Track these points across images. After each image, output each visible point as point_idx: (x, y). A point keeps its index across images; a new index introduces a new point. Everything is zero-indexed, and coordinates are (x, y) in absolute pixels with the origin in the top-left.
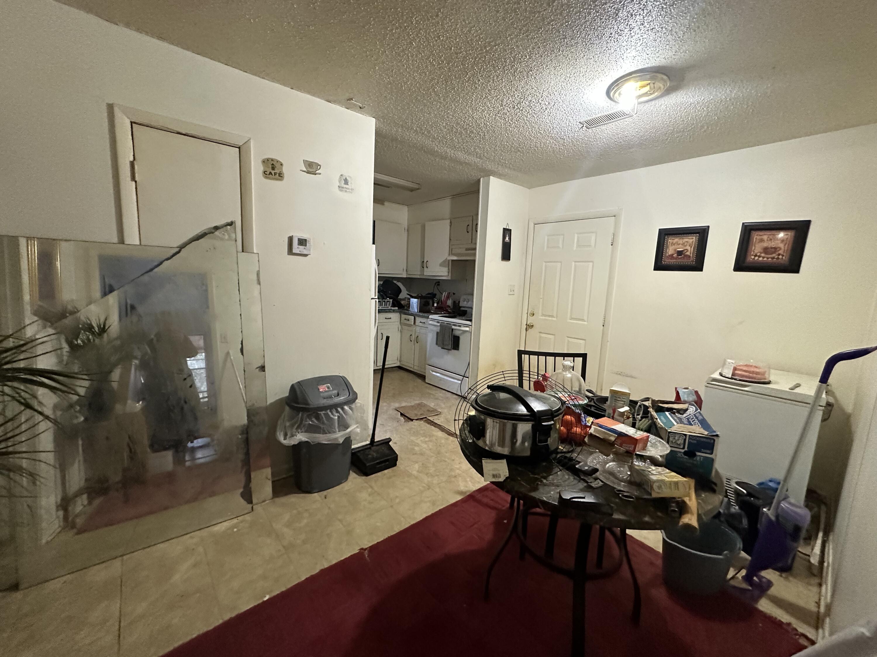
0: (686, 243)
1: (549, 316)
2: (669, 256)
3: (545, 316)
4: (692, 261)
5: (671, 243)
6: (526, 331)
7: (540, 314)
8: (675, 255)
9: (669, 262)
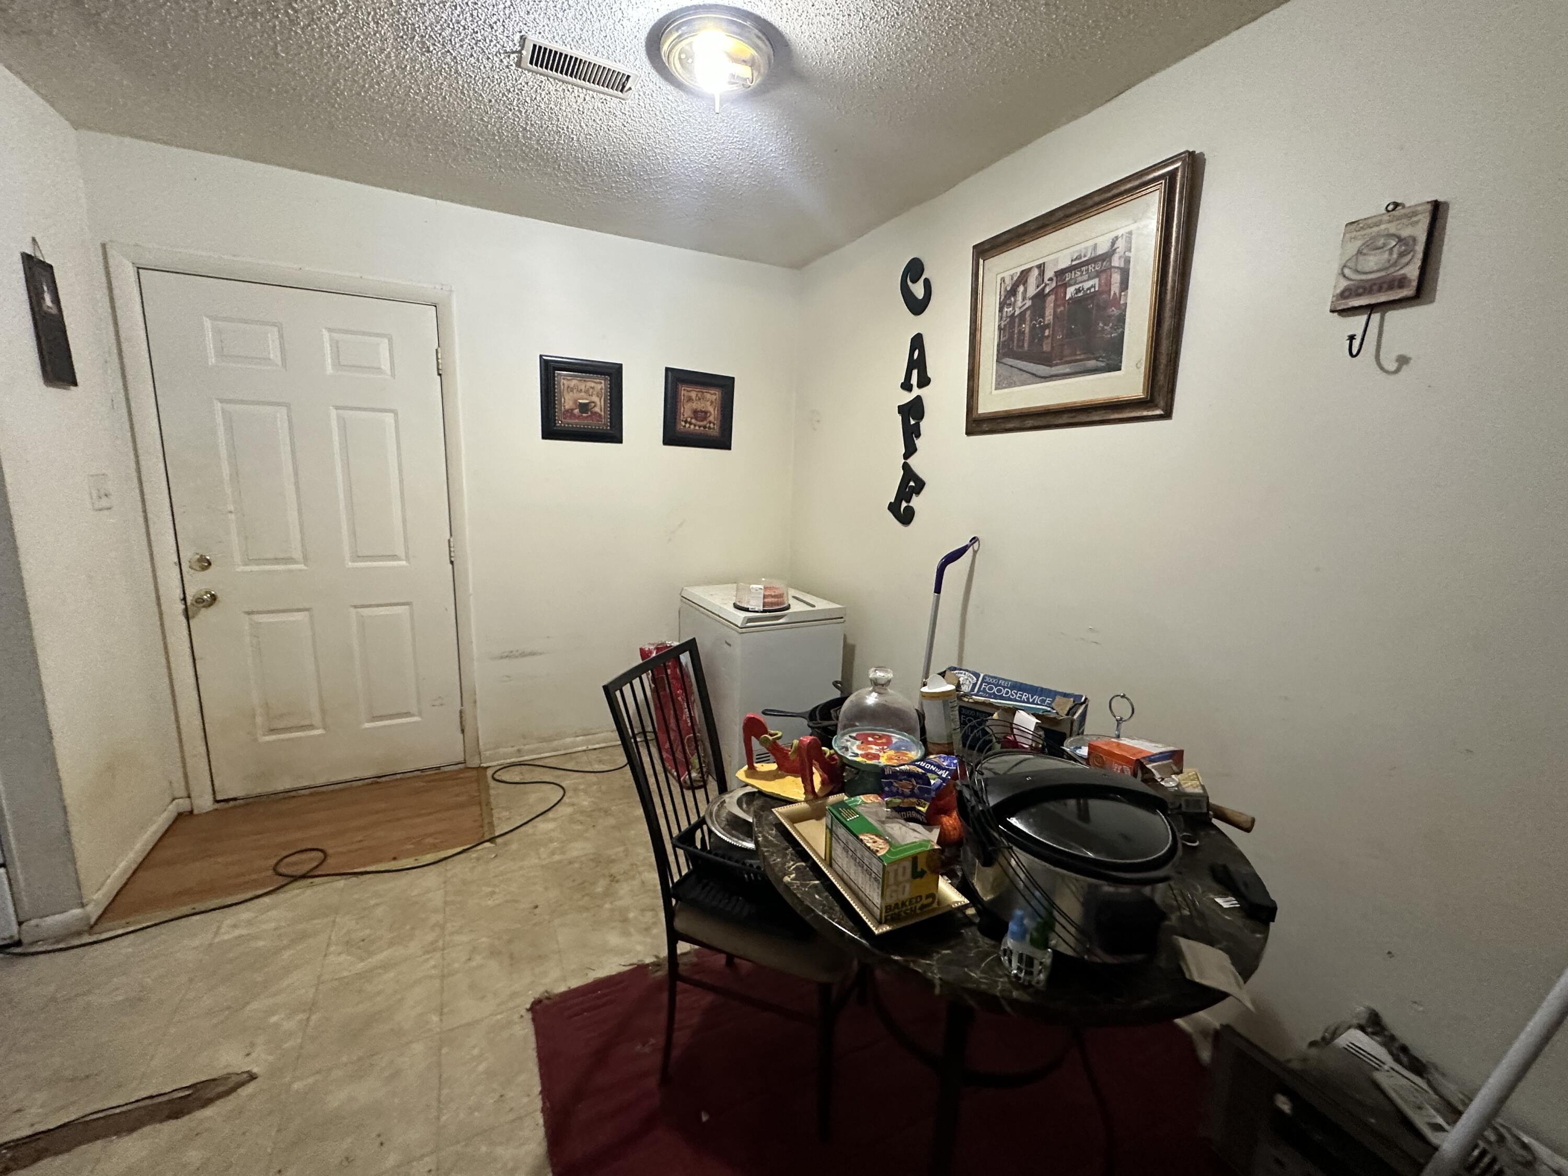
0: (591, 390)
1: (276, 561)
2: (567, 411)
3: (258, 561)
4: (604, 424)
5: (566, 386)
6: (188, 618)
7: (237, 558)
8: (577, 411)
9: (568, 424)
